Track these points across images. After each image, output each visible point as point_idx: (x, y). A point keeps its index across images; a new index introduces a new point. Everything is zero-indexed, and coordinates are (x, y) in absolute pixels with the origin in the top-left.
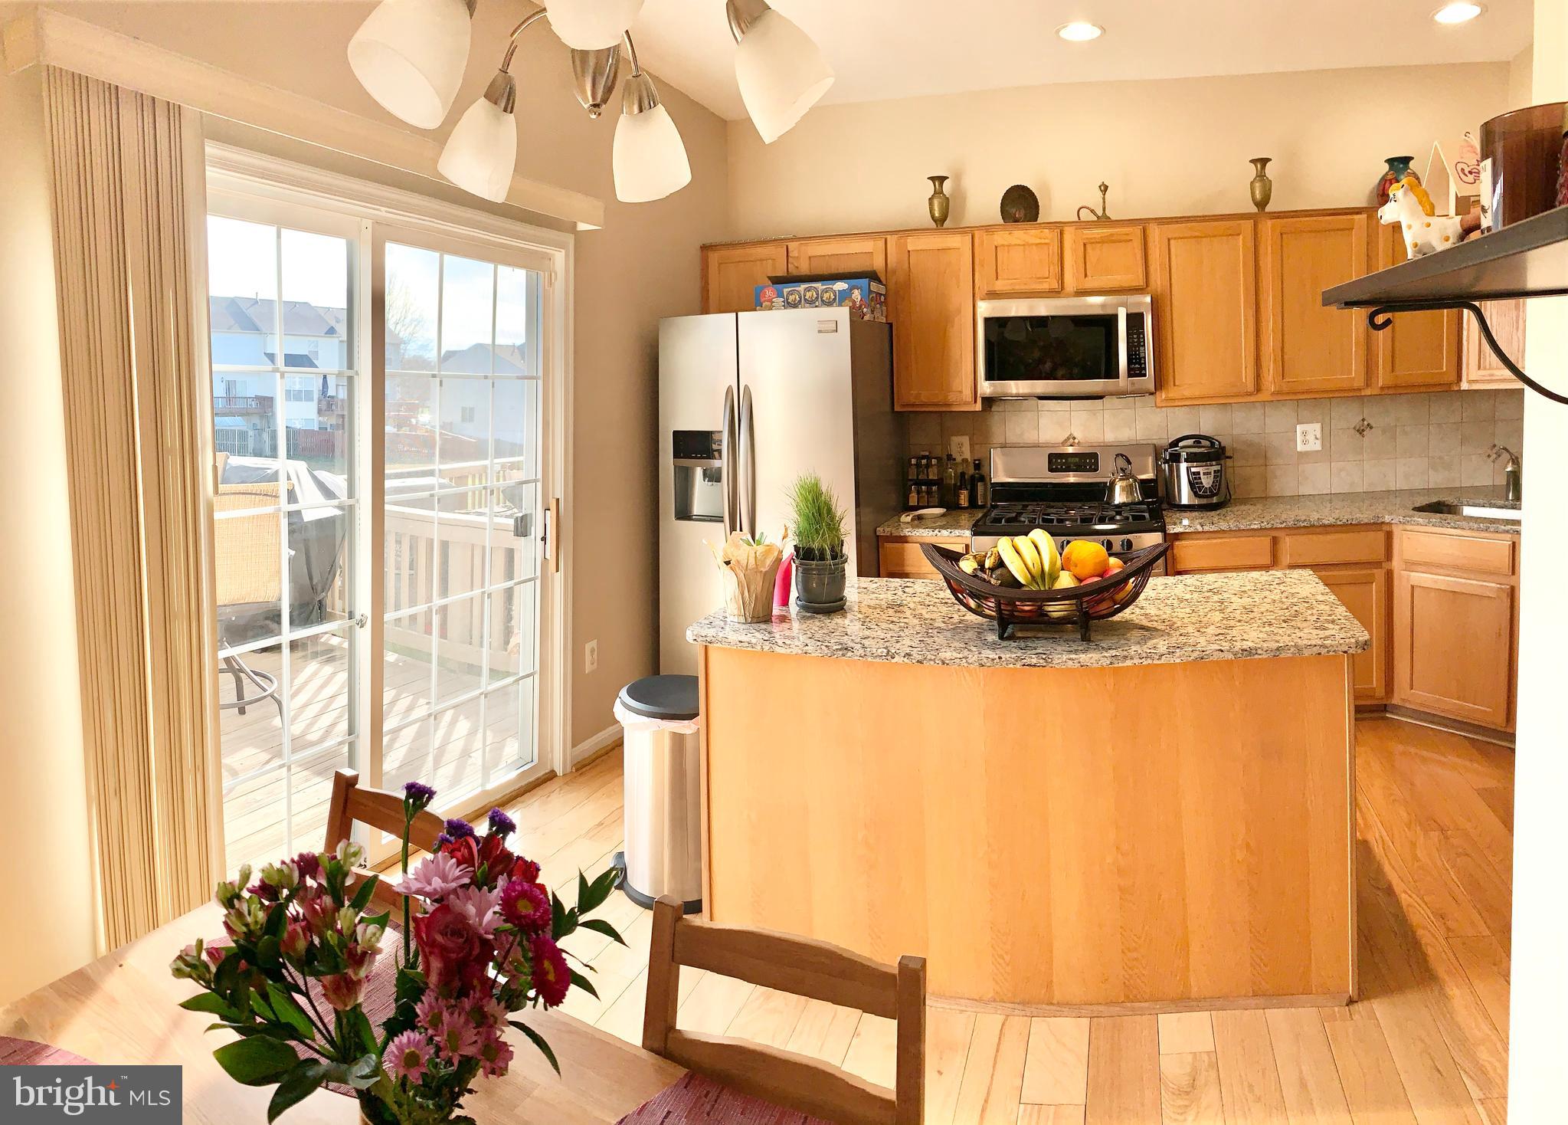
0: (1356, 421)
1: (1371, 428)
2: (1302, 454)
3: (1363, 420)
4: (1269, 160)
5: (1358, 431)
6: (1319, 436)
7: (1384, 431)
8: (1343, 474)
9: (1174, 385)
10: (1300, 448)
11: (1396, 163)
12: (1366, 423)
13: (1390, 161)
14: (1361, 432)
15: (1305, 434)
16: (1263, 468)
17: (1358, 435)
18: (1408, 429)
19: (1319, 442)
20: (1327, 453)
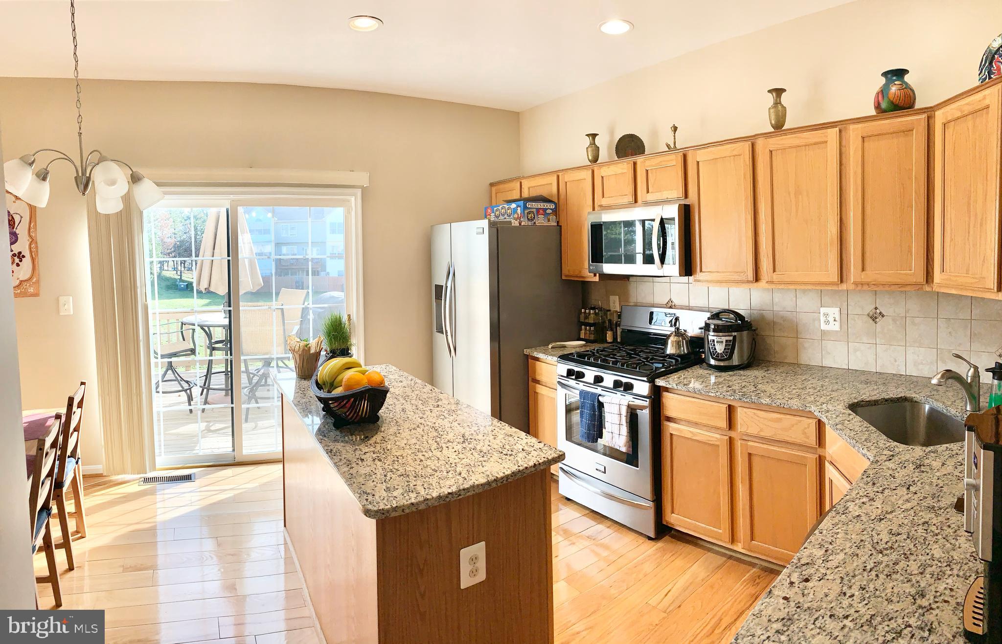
0: (869, 308)
1: (883, 316)
2: (823, 333)
3: (876, 308)
4: (783, 90)
5: (871, 317)
6: (838, 318)
7: (894, 320)
8: (858, 353)
9: (701, 271)
10: (823, 327)
11: (889, 76)
12: (878, 311)
13: (885, 74)
14: (874, 319)
15: (826, 315)
16: (795, 340)
17: (871, 321)
18: (917, 320)
19: (838, 324)
20: (845, 335)
